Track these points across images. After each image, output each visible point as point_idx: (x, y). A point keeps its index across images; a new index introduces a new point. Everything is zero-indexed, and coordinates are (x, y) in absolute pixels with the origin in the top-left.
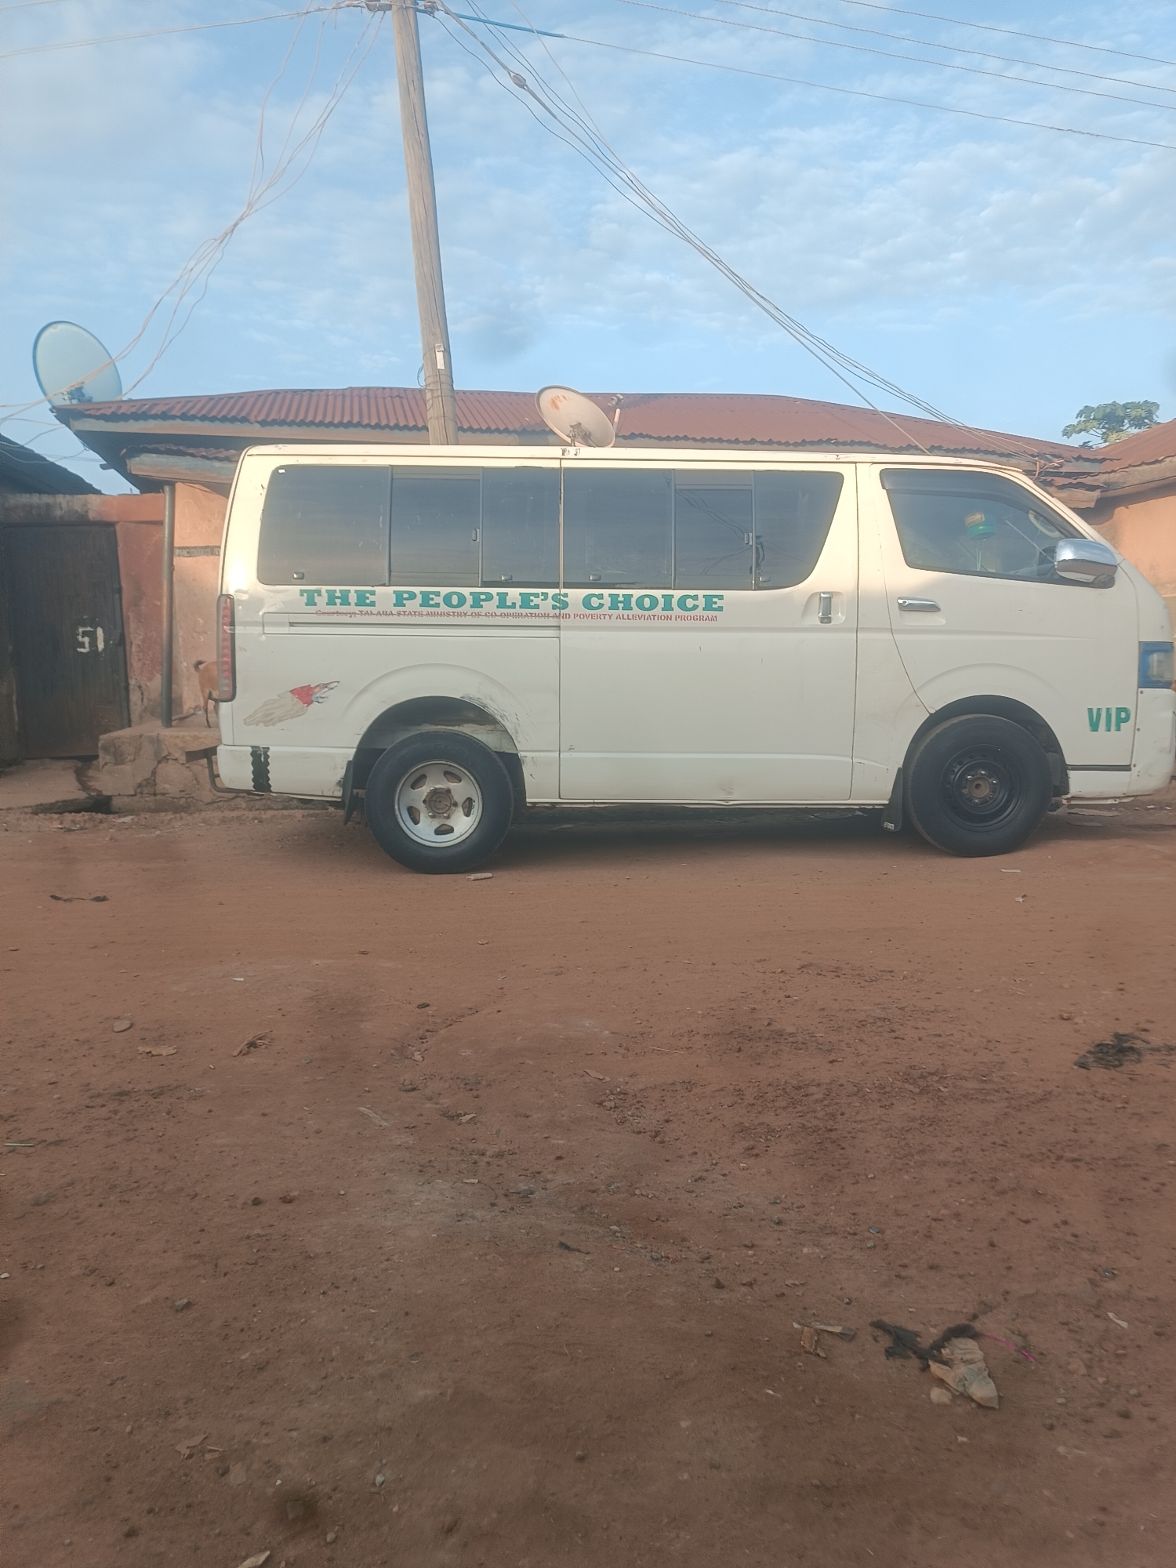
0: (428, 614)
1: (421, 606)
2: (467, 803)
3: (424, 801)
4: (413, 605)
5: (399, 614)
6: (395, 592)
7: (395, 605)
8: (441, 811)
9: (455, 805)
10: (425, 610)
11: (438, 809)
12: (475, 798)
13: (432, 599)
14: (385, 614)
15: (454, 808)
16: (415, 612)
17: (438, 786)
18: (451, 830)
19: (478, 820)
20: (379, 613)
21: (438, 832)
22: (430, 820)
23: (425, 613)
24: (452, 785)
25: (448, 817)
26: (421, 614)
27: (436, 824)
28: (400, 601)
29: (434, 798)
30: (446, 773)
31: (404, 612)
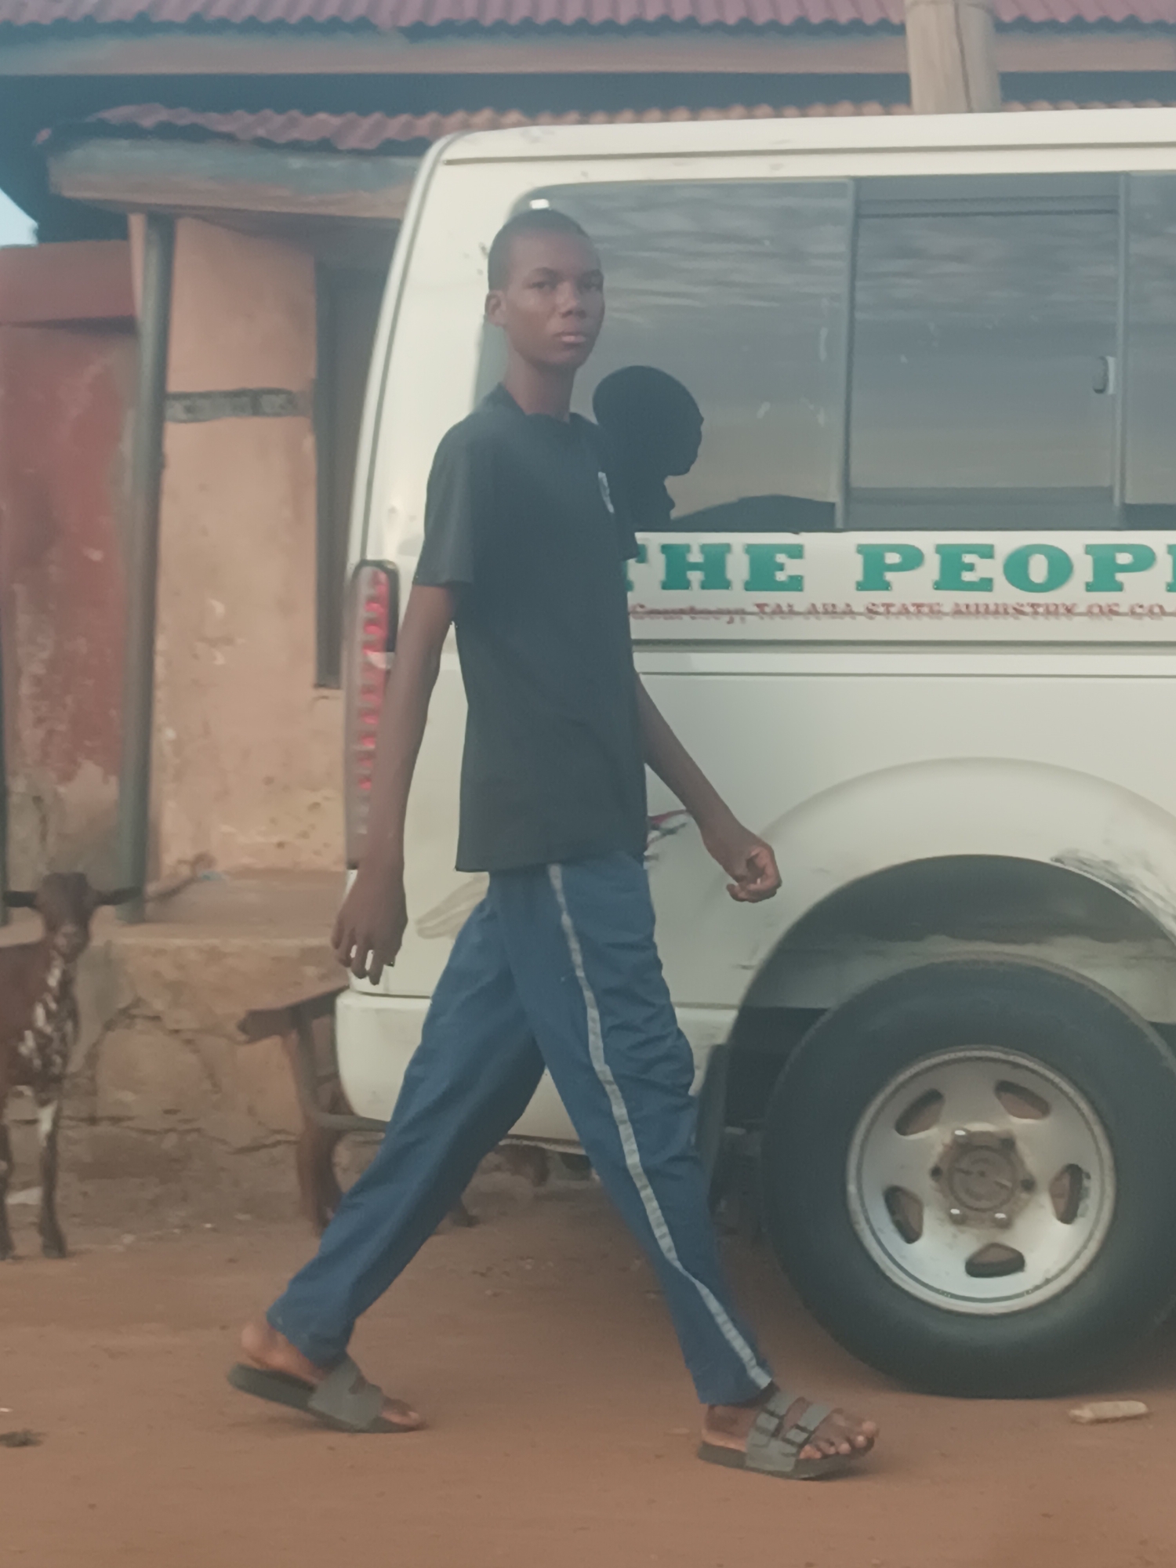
0: (957, 612)
1: (938, 586)
2: (1066, 1181)
3: (936, 1172)
4: (911, 586)
5: (871, 612)
6: (861, 549)
7: (861, 586)
8: (983, 1204)
9: (1029, 1185)
10: (949, 599)
11: (978, 1197)
12: (1090, 1165)
13: (971, 567)
14: (831, 611)
15: (1024, 1196)
16: (918, 606)
17: (977, 1127)
18: (1014, 1263)
19: (1099, 1235)
20: (813, 611)
21: (977, 1268)
22: (951, 1229)
23: (947, 608)
24: (1019, 1125)
25: (1006, 1225)
26: (935, 612)
27: (969, 1243)
28: (874, 575)
29: (964, 1164)
30: (1004, 1088)
31: (888, 606)
